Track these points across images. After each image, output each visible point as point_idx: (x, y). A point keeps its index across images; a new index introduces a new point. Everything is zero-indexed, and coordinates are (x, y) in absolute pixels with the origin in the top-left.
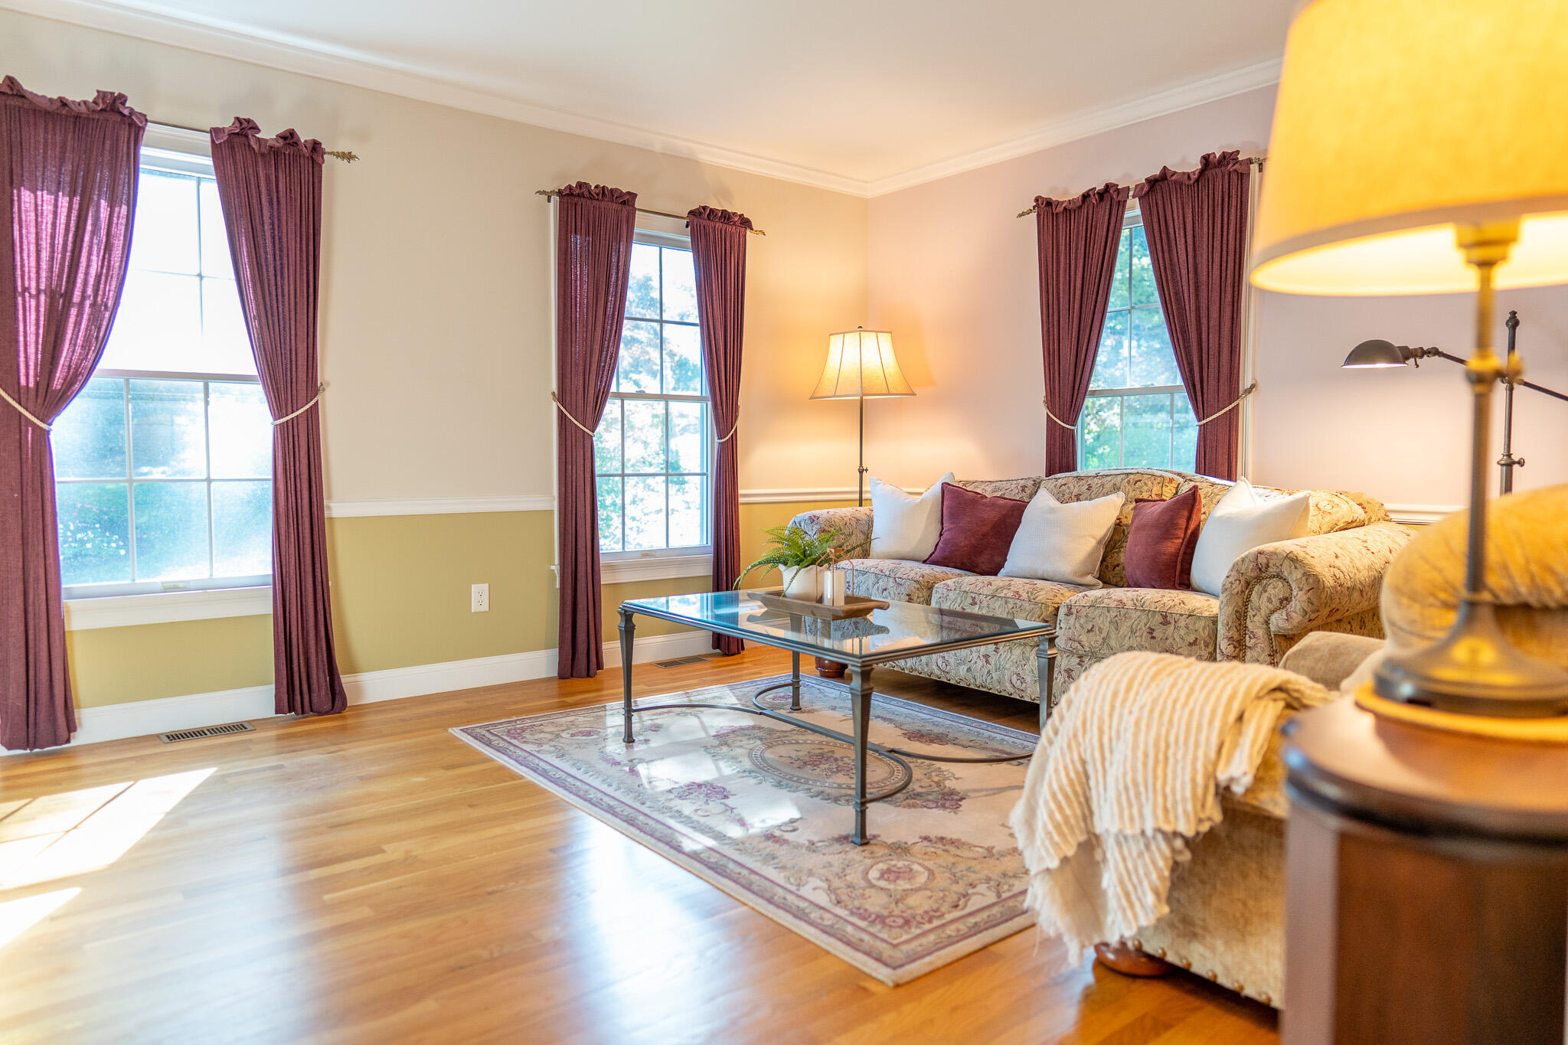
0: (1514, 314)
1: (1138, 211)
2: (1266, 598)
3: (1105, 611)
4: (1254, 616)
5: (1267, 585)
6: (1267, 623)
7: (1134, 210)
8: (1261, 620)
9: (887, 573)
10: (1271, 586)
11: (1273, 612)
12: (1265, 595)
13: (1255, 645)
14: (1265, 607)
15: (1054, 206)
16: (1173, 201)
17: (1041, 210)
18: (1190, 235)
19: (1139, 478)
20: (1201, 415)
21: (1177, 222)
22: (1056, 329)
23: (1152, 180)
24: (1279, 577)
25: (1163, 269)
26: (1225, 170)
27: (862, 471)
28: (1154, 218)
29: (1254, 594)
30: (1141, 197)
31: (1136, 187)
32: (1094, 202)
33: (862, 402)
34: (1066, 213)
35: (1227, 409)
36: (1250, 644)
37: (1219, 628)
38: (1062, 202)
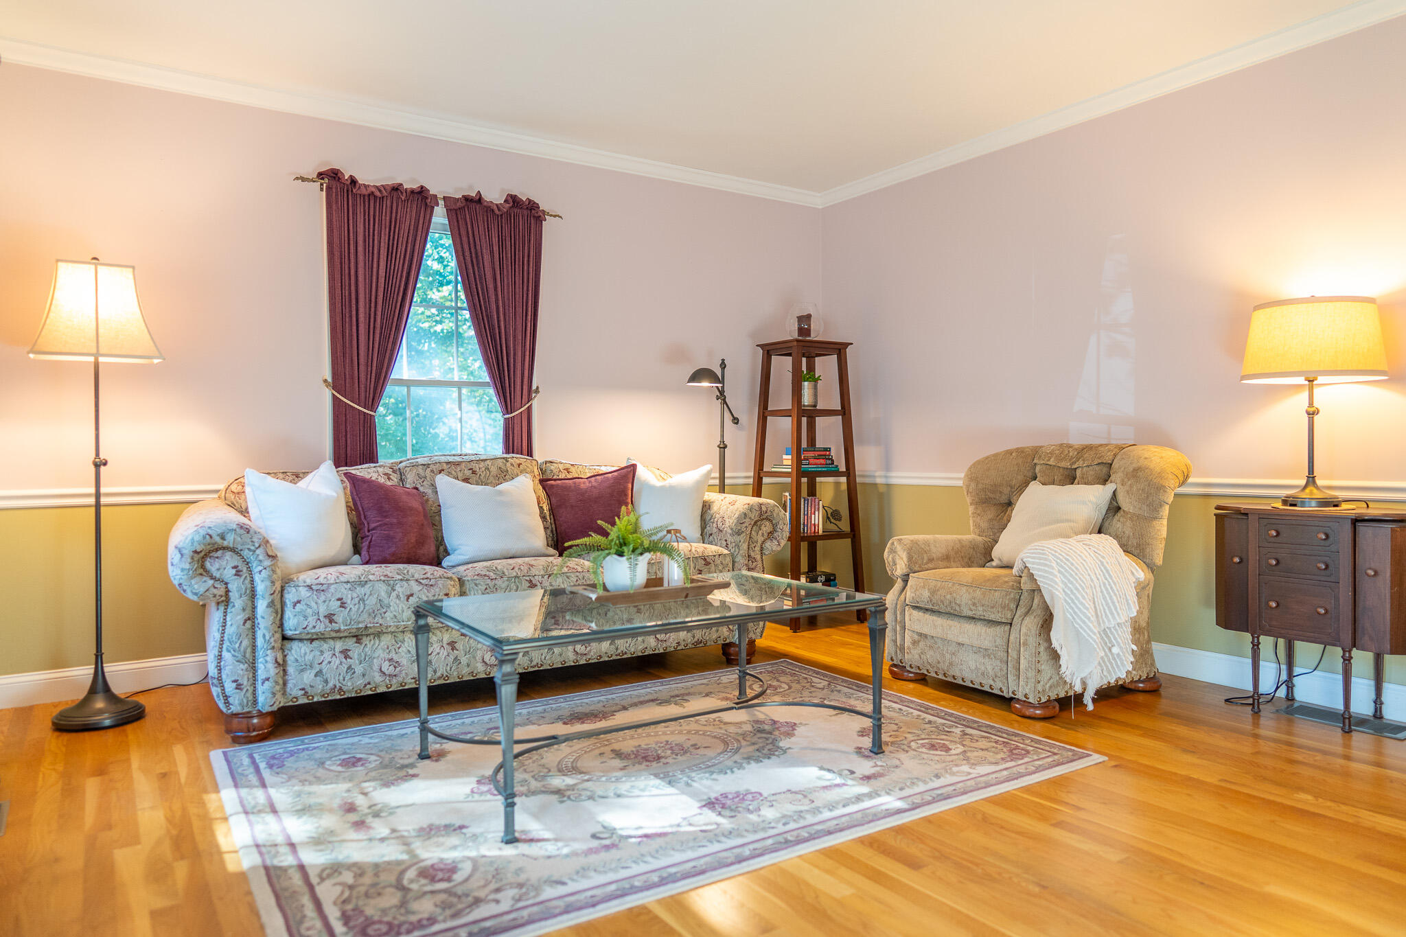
0: (723, 360)
1: (445, 221)
2: (761, 534)
4: (754, 547)
5: (761, 525)
6: (761, 550)
7: (440, 217)
9: (399, 577)
10: (763, 525)
11: (764, 542)
12: (761, 532)
13: (756, 566)
14: (760, 539)
15: (357, 187)
16: (480, 223)
17: (334, 184)
18: (496, 256)
19: (519, 462)
20: (509, 410)
21: (483, 241)
22: (354, 313)
23: (467, 199)
24: (767, 519)
25: (472, 278)
26: (526, 212)
27: (99, 464)
28: (463, 232)
29: (753, 532)
30: (451, 210)
31: (445, 198)
32: (403, 198)
33: (97, 366)
34: (366, 198)
35: (527, 405)
36: (753, 567)
37: (737, 560)
38: (366, 186)
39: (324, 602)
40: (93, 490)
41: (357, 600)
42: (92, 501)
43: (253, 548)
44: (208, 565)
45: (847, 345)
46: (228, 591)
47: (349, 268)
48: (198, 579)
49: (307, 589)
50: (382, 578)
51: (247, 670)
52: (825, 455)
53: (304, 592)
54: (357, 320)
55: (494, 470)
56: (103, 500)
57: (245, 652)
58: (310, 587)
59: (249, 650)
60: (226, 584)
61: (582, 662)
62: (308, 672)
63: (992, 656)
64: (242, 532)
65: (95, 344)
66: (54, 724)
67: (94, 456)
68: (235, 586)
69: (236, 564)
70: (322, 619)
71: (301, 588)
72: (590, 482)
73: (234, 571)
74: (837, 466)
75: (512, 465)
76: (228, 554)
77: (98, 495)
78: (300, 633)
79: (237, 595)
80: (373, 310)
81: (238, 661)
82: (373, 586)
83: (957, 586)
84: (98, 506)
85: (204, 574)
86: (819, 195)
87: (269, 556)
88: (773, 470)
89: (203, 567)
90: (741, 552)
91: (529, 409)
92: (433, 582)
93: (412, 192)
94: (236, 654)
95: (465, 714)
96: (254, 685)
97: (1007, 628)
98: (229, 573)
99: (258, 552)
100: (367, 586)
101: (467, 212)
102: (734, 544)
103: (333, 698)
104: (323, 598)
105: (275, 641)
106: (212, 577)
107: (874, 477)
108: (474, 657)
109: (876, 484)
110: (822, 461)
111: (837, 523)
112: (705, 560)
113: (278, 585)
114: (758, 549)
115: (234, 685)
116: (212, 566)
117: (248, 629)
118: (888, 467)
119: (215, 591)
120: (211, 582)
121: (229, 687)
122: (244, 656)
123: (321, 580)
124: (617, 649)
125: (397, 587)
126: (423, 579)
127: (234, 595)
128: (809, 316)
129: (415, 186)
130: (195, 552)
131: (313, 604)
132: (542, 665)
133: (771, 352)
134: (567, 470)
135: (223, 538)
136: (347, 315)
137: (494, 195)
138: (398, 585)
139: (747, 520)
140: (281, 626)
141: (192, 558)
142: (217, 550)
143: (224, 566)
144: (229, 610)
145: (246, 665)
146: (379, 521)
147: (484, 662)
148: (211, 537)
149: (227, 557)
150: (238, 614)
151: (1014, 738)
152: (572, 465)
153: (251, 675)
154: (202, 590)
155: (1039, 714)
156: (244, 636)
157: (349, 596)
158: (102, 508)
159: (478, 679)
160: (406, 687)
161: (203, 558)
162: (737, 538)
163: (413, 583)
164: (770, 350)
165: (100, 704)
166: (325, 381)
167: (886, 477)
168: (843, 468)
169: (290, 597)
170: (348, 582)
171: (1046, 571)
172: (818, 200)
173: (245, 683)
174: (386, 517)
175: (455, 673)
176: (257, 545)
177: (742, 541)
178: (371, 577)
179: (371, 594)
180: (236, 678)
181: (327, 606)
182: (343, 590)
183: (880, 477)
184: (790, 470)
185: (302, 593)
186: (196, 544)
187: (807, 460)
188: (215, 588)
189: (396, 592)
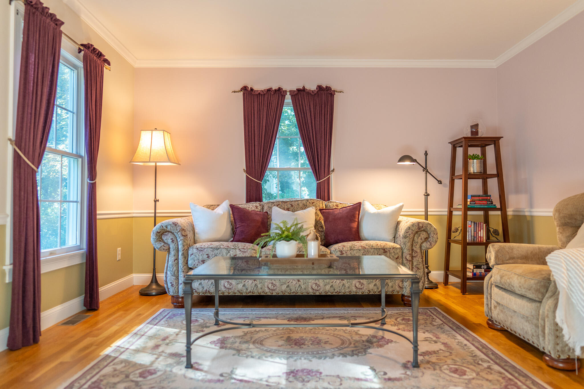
0: (426, 151)
1: (290, 101)
2: (420, 239)
3: (358, 251)
4: (416, 245)
5: (420, 234)
6: (421, 247)
7: (288, 99)
8: (419, 246)
9: (233, 247)
10: (422, 234)
11: (422, 243)
12: (420, 238)
13: (417, 255)
14: (420, 241)
15: (254, 92)
16: (306, 99)
17: (246, 92)
18: (313, 113)
19: (313, 201)
20: (318, 179)
21: (307, 107)
22: (253, 142)
23: (299, 90)
24: (424, 231)
25: (302, 124)
26: (326, 92)
27: (156, 201)
28: (298, 104)
29: (415, 237)
30: (293, 95)
31: (290, 91)
32: (272, 93)
33: (156, 166)
34: (258, 95)
35: (327, 177)
36: (415, 255)
37: (404, 251)
38: (257, 91)
39: (202, 255)
40: (153, 211)
41: (214, 255)
42: (153, 215)
43: (177, 232)
44: (163, 237)
45: (500, 138)
46: (169, 248)
47: (251, 124)
48: (158, 242)
49: (196, 249)
50: (226, 247)
51: (175, 279)
52: (487, 199)
53: (195, 250)
54: (254, 145)
55: (301, 205)
56: (157, 215)
57: (175, 272)
58: (197, 249)
59: (176, 272)
60: (169, 245)
61: (317, 294)
62: (196, 283)
63: (530, 322)
64: (174, 225)
65: (149, 158)
66: (140, 293)
67: (154, 198)
68: (172, 246)
69: (172, 238)
70: (200, 262)
71: (194, 249)
72: (340, 211)
73: (171, 240)
74: (495, 205)
75: (310, 203)
76: (170, 234)
77: (155, 213)
78: (193, 267)
79: (172, 250)
80: (260, 140)
81: (172, 275)
82: (221, 250)
83: (513, 275)
84: (155, 217)
85: (162, 241)
86: (494, 61)
87: (183, 235)
88: (458, 207)
89: (161, 238)
90: (406, 247)
91: (329, 178)
92: (246, 250)
93: (275, 90)
94: (171, 272)
95: (256, 310)
96: (178, 285)
97: (538, 304)
98: (170, 241)
99: (179, 233)
100: (219, 250)
101: (300, 96)
102: (403, 243)
103: (207, 295)
104: (201, 253)
105: (184, 269)
106: (164, 242)
107: (524, 212)
108: (264, 285)
109: (525, 216)
110: (484, 202)
111: (496, 236)
112: (384, 250)
113: (186, 247)
114: (418, 246)
115: (171, 284)
116: (164, 238)
117: (176, 263)
118: (531, 205)
119: (164, 248)
120: (163, 244)
121: (169, 285)
122: (174, 274)
123: (202, 246)
124: (334, 290)
125: (231, 252)
126: (242, 249)
127: (171, 250)
128: (477, 125)
129: (277, 88)
130: (157, 232)
131: (197, 256)
132: (297, 293)
133: (456, 146)
134: (337, 206)
135: (167, 228)
136: (251, 143)
137: (312, 87)
138: (231, 251)
139: (410, 231)
140: (187, 263)
141: (156, 234)
142: (166, 232)
143: (168, 238)
144: (170, 255)
145: (175, 277)
146: (240, 224)
147: (268, 288)
148: (163, 227)
149: (169, 235)
150: (172, 257)
151: (521, 378)
152: (340, 203)
153: (177, 281)
154: (159, 247)
155: (561, 367)
156: (174, 266)
157: (211, 253)
158: (156, 218)
159: (267, 295)
160: (236, 294)
161: (161, 235)
162: (405, 240)
163: (237, 250)
164: (455, 145)
165: (154, 287)
166: (244, 169)
167: (530, 212)
168: (498, 206)
169: (190, 252)
170: (212, 248)
171: (558, 269)
172: (493, 64)
173: (175, 284)
174: (243, 223)
175: (256, 291)
176: (178, 231)
177: (407, 241)
178: (222, 247)
179: (220, 254)
180: (171, 282)
181: (202, 257)
182: (209, 251)
183: (528, 211)
184: (461, 207)
185: (194, 251)
186: (158, 229)
187: (474, 201)
188: (164, 246)
189: (230, 253)
